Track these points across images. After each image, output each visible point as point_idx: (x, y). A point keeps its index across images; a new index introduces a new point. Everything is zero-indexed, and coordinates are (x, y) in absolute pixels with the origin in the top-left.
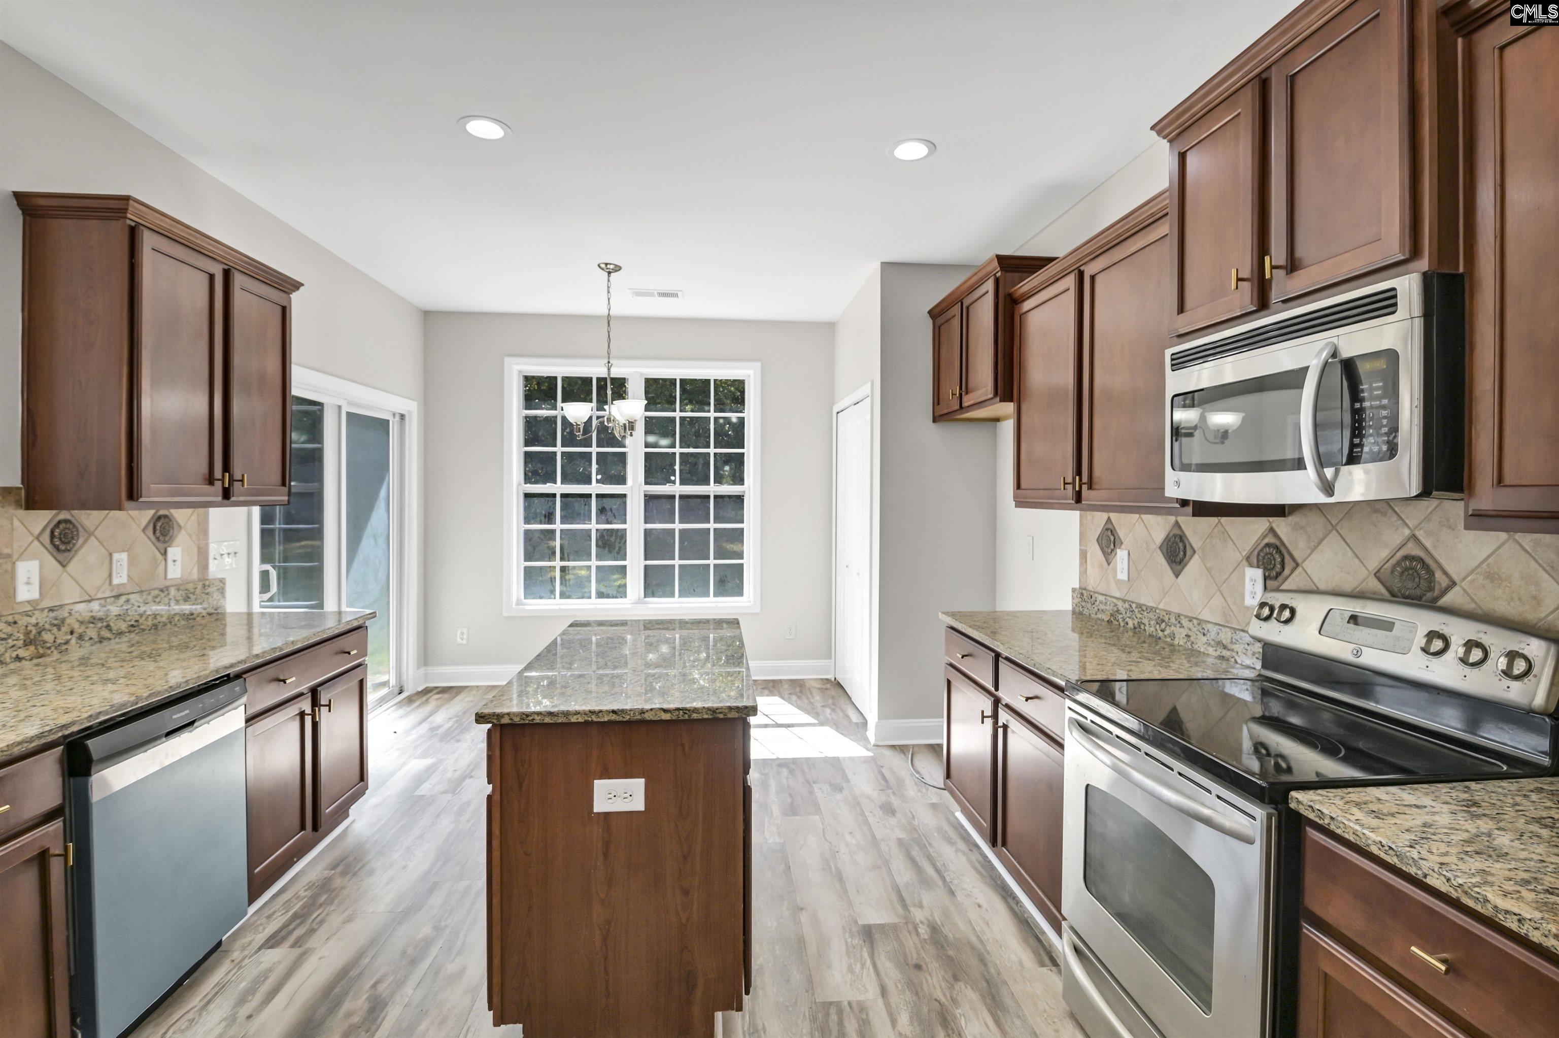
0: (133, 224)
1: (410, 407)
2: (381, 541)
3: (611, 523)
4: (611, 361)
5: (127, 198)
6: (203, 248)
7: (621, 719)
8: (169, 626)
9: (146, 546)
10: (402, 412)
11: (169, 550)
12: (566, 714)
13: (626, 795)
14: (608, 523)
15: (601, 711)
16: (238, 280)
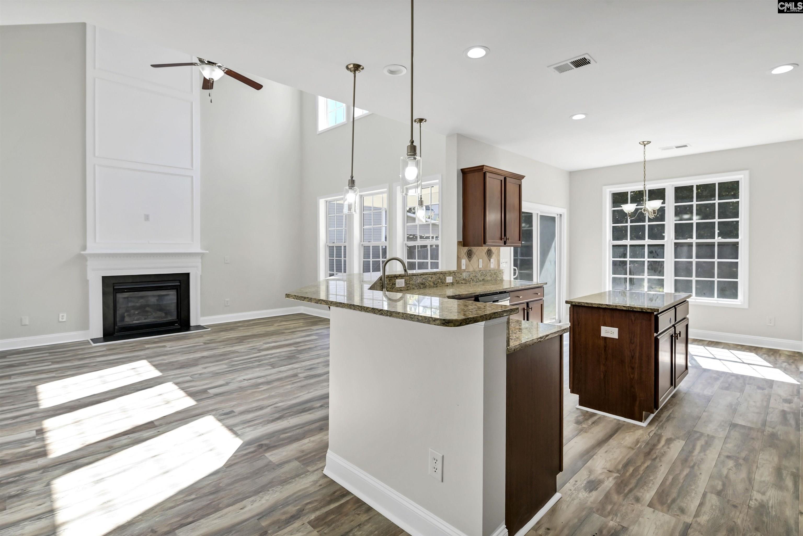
0: (484, 172)
1: (564, 211)
2: (553, 263)
3: (656, 258)
4: (646, 184)
5: (483, 166)
6: (500, 173)
7: (609, 307)
8: (491, 281)
9: (485, 257)
10: (561, 214)
11: (491, 259)
12: (592, 304)
13: (612, 332)
14: (654, 258)
15: (602, 304)
16: (508, 179)
